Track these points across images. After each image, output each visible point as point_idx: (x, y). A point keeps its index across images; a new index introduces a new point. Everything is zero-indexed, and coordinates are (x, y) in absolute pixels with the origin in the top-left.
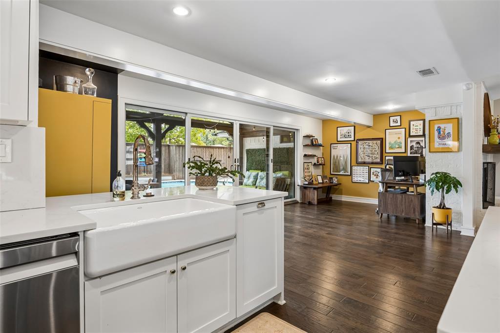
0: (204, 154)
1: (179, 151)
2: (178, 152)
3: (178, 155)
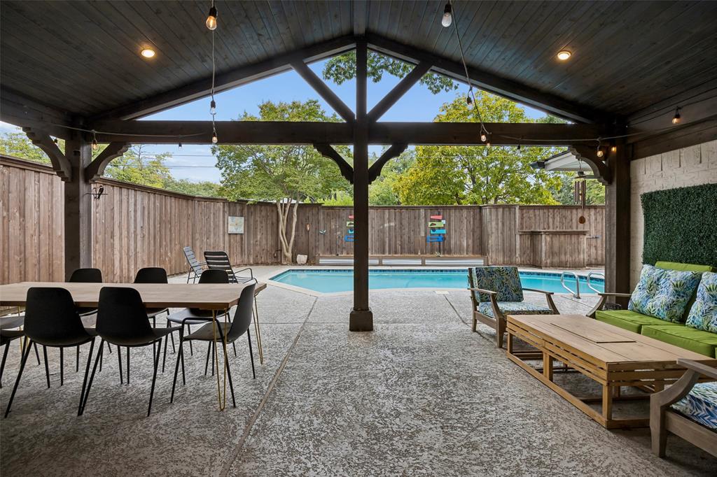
0: (551, 220)
1: (497, 216)
2: (494, 218)
3: (494, 223)
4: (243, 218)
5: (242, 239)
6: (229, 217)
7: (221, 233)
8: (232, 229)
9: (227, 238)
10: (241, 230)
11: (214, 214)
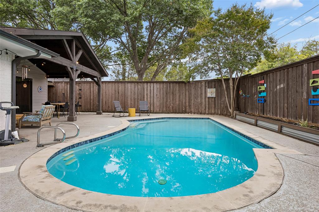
4: (215, 89)
5: (215, 100)
6: (208, 89)
7: (204, 97)
8: (209, 95)
9: (207, 99)
10: (214, 95)
11: (200, 88)
